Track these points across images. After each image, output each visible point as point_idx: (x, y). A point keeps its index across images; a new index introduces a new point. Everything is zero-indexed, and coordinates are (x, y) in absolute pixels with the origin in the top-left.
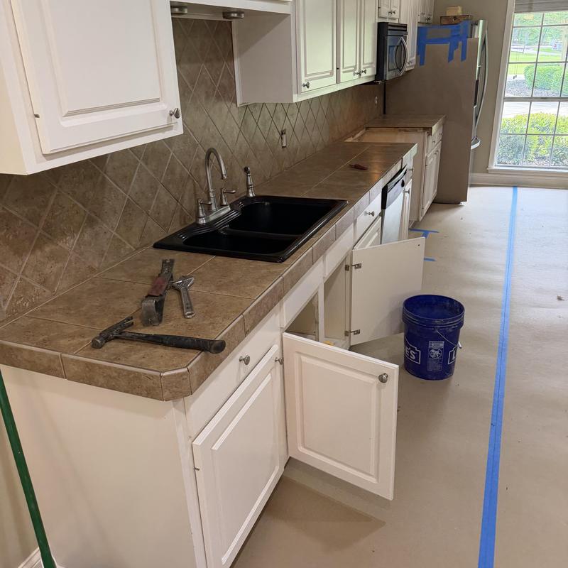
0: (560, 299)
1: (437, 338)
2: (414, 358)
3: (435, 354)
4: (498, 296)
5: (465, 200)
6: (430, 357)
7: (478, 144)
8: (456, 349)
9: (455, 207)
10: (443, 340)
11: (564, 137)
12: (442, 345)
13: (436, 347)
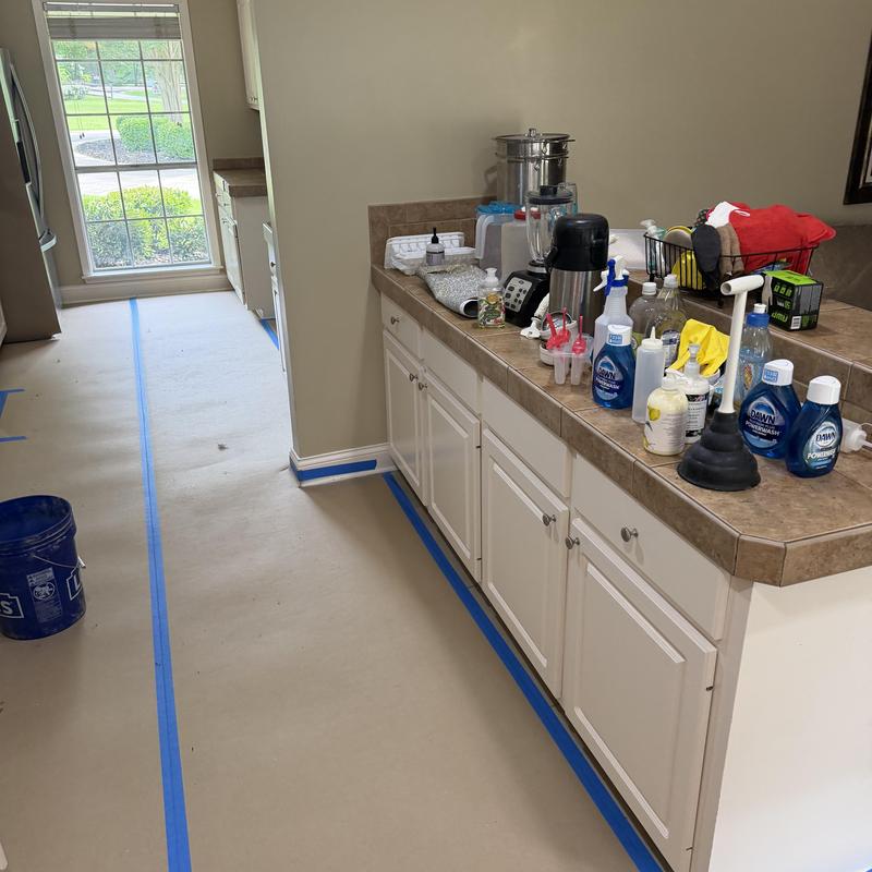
0: (222, 448)
1: (39, 566)
2: (10, 611)
3: (43, 592)
4: (135, 467)
5: (58, 331)
6: (37, 600)
7: (53, 242)
8: (76, 573)
9: (45, 345)
10: (49, 566)
11: (186, 219)
12: (50, 574)
13: (41, 583)
